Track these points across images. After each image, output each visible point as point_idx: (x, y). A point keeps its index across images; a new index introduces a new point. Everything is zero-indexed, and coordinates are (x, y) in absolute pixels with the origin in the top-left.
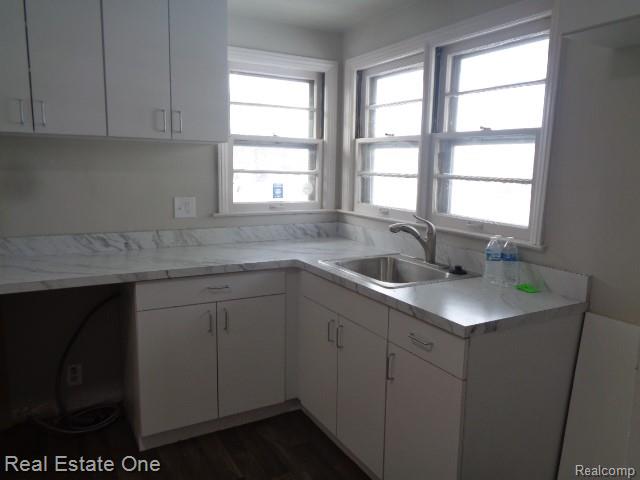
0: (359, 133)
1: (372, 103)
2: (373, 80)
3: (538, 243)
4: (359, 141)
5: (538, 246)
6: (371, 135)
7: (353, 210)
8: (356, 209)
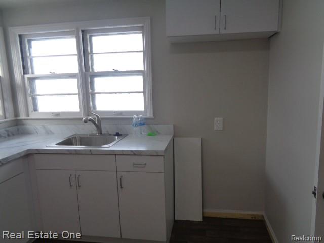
0: (25, 72)
1: (30, 55)
2: (29, 41)
3: (152, 116)
4: (26, 76)
5: (152, 117)
6: (33, 73)
7: (28, 116)
8: (30, 116)
